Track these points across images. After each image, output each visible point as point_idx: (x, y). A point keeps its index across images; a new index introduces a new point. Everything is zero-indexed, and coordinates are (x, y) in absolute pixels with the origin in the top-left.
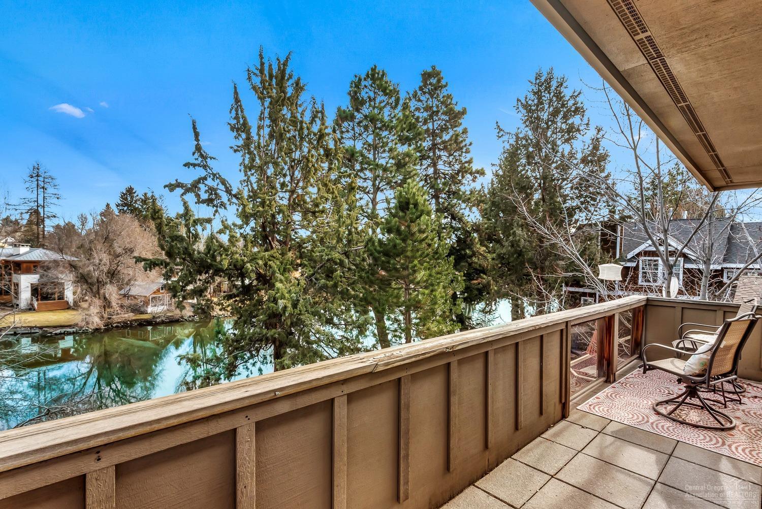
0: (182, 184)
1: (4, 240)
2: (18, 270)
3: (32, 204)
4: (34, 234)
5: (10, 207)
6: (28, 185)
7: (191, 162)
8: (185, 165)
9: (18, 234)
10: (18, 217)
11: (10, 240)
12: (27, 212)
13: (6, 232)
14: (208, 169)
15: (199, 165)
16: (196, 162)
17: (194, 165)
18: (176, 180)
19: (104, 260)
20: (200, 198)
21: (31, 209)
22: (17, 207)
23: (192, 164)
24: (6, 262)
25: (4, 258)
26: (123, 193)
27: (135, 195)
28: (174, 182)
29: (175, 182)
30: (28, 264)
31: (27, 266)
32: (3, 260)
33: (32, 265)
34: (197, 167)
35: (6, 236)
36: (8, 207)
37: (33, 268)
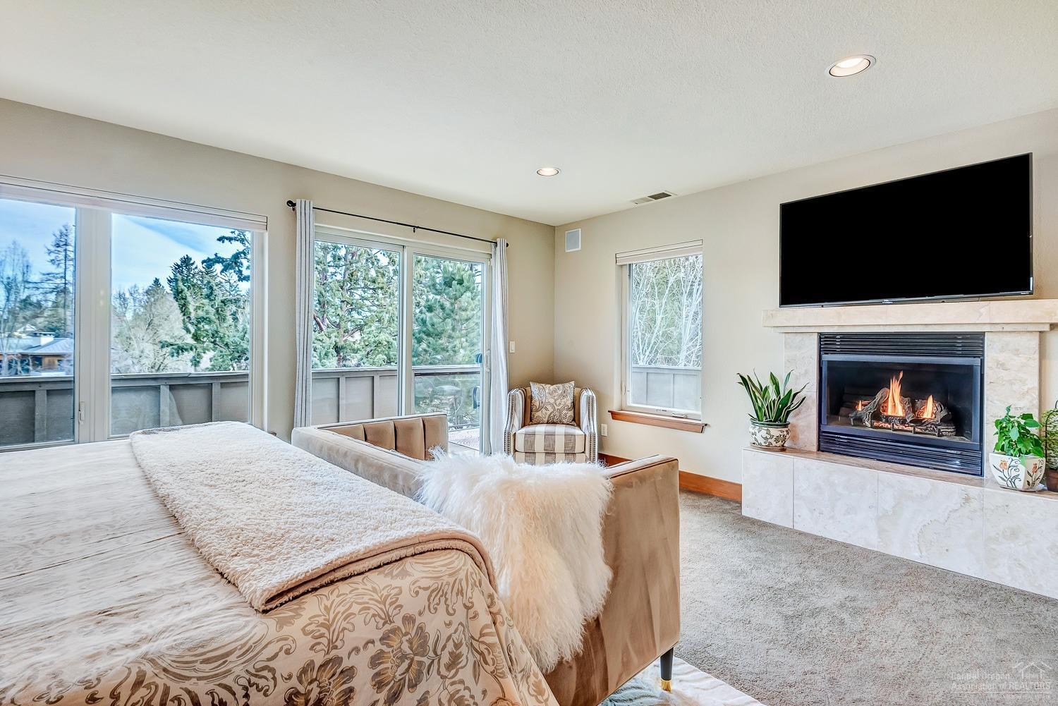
0: (223, 259)
1: (22, 329)
2: (38, 365)
3: (58, 281)
4: (60, 319)
5: (31, 285)
6: (53, 256)
7: (226, 235)
8: (220, 239)
9: (39, 320)
10: (40, 297)
11: (29, 328)
12: (51, 292)
13: (24, 318)
14: (246, 243)
15: (235, 239)
16: (233, 236)
17: (230, 239)
18: (216, 255)
19: (146, 351)
20: (242, 275)
21: (57, 288)
22: (40, 285)
23: (227, 238)
24: (23, 355)
25: (21, 351)
26: (177, 265)
27: (194, 267)
28: (212, 257)
29: (214, 257)
30: (51, 359)
31: (49, 361)
32: (20, 353)
33: (56, 360)
34: (233, 242)
35: (23, 324)
36: (27, 286)
37: (57, 363)
